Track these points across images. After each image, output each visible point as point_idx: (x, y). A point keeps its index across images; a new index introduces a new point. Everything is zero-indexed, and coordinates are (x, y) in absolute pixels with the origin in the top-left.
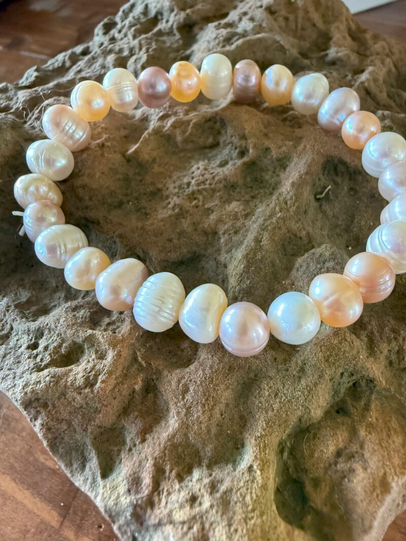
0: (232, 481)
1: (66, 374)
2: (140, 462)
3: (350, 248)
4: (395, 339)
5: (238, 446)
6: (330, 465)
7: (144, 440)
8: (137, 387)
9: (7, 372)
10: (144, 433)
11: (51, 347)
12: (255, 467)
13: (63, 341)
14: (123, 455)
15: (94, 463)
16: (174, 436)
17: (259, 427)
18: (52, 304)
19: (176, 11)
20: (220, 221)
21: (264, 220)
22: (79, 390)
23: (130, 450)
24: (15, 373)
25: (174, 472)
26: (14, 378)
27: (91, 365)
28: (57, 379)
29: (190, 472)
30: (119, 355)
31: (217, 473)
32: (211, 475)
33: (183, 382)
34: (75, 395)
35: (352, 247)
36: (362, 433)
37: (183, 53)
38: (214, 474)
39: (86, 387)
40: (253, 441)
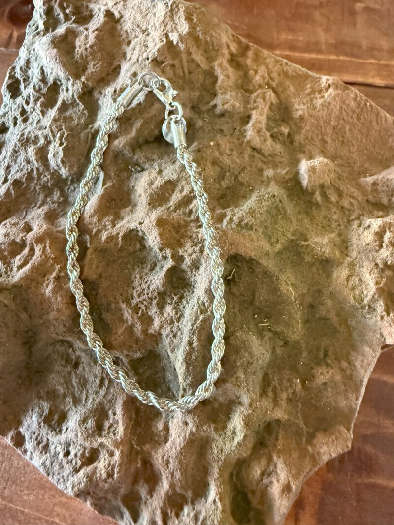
0: (206, 512)
1: (94, 472)
2: (153, 511)
3: (256, 316)
4: (290, 386)
5: (206, 485)
6: (259, 481)
7: (152, 496)
8: (139, 466)
9: (58, 477)
10: (151, 493)
11: (79, 454)
12: (217, 500)
13: (85, 449)
14: (143, 506)
15: (127, 515)
16: (168, 492)
17: (215, 472)
18: (67, 409)
19: (72, 80)
20: (161, 327)
21: (192, 325)
22: (105, 481)
23: (146, 503)
24: (63, 477)
25: (173, 513)
26: (64, 481)
27: (107, 462)
28: (90, 477)
29: (182, 509)
30: (122, 452)
31: (198, 507)
32: (194, 509)
33: (165, 458)
34: (104, 484)
35: (257, 315)
36: (275, 458)
37: (91, 128)
38: (195, 507)
39: (108, 478)
40: (213, 482)
